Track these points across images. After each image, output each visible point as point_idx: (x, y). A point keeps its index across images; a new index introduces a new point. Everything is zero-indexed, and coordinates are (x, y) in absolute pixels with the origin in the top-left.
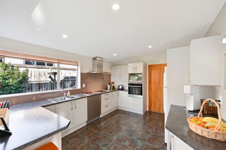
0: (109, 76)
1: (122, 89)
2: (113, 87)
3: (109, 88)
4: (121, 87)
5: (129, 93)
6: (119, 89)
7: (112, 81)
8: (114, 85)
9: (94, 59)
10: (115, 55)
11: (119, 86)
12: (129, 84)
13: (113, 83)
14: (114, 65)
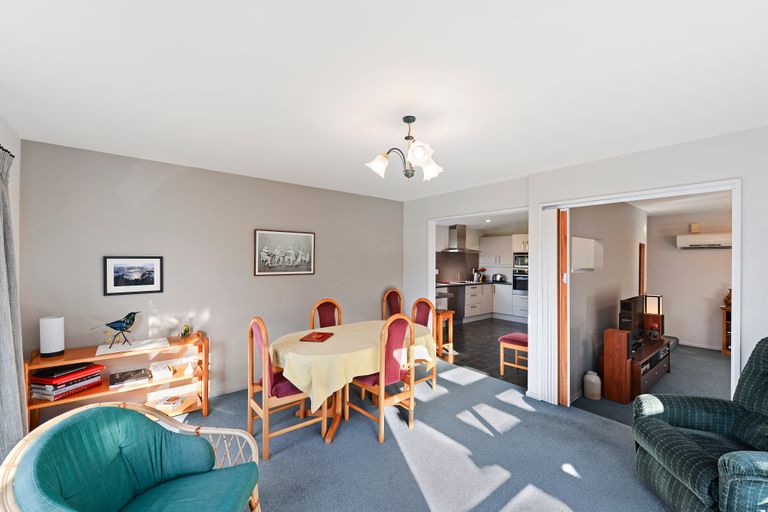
0: (476, 256)
1: (502, 281)
2: (484, 278)
3: (475, 279)
4: (498, 278)
5: (515, 288)
6: (495, 282)
7: (481, 266)
8: (486, 273)
9: (452, 228)
10: (488, 221)
11: (495, 276)
12: (514, 272)
13: (484, 270)
14: (486, 234)
